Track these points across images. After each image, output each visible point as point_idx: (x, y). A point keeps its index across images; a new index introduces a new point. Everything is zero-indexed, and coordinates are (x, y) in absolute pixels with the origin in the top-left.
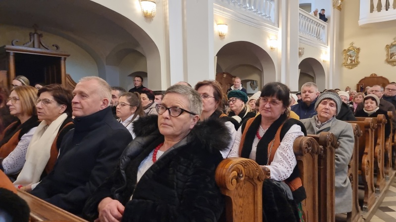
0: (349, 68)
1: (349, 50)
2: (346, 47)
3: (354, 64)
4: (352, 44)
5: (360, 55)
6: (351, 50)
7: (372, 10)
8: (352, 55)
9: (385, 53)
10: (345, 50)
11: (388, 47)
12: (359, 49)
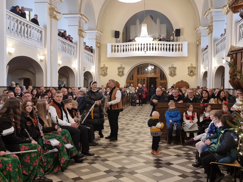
0: (103, 76)
1: (103, 68)
2: (102, 66)
3: (105, 75)
4: (104, 65)
5: (108, 70)
6: (104, 68)
7: (112, 52)
8: (104, 70)
9: (118, 71)
10: (101, 67)
11: (119, 68)
12: (107, 68)
